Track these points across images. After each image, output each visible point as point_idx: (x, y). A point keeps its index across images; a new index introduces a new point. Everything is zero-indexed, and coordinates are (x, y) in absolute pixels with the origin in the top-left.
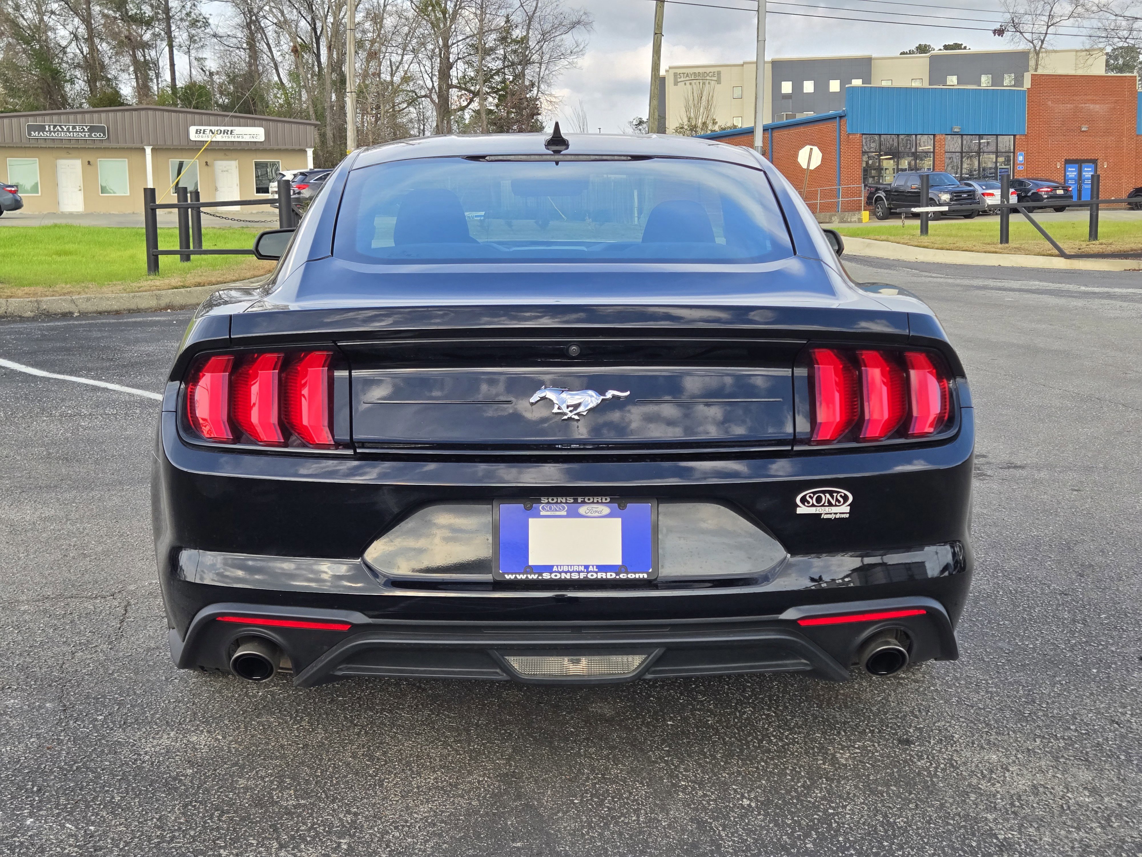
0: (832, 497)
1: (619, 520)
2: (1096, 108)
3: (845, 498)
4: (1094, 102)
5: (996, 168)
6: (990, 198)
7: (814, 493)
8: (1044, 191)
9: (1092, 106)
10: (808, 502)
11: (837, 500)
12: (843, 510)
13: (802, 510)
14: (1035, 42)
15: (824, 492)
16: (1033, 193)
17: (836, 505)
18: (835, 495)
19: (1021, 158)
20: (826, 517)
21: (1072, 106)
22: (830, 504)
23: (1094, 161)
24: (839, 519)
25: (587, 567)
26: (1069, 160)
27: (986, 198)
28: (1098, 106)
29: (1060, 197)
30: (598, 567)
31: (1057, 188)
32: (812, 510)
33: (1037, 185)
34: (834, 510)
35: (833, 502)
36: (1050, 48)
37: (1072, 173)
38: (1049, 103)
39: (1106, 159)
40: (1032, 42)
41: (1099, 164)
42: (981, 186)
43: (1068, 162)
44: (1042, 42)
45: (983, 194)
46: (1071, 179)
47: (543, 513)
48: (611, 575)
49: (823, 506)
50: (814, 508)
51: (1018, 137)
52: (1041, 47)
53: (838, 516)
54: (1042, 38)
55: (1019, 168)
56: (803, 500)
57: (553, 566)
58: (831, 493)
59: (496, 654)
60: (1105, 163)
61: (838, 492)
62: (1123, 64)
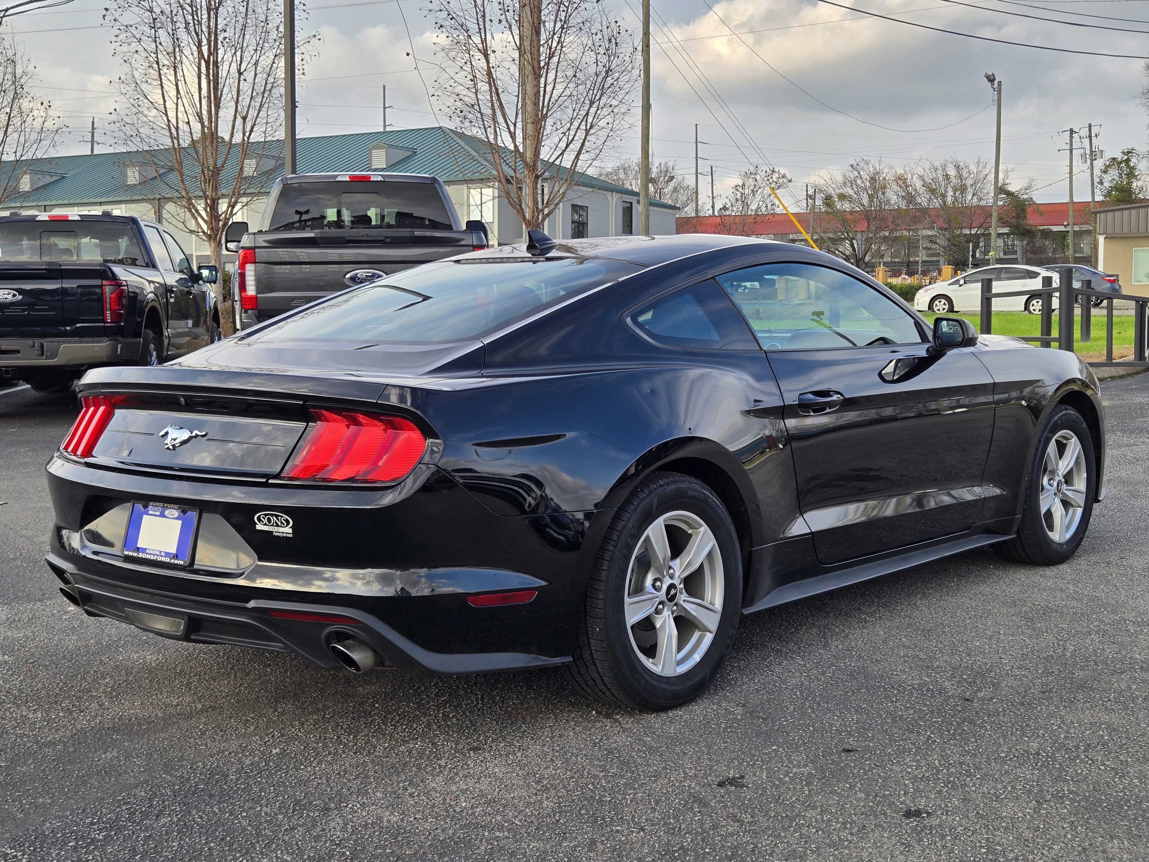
0: (278, 519)
1: (180, 522)
3: (288, 523)
7: (266, 515)
10: (263, 522)
11: (282, 522)
12: (287, 531)
13: (259, 527)
15: (272, 515)
17: (281, 526)
18: (280, 518)
20: (276, 534)
22: (277, 525)
24: (286, 537)
25: (161, 552)
30: (166, 553)
32: (266, 528)
34: (281, 530)
35: (279, 524)
48: (167, 560)
49: (272, 525)
50: (267, 527)
53: (285, 535)
56: (259, 519)
57: (146, 549)
58: (277, 516)
59: (119, 604)
61: (282, 517)
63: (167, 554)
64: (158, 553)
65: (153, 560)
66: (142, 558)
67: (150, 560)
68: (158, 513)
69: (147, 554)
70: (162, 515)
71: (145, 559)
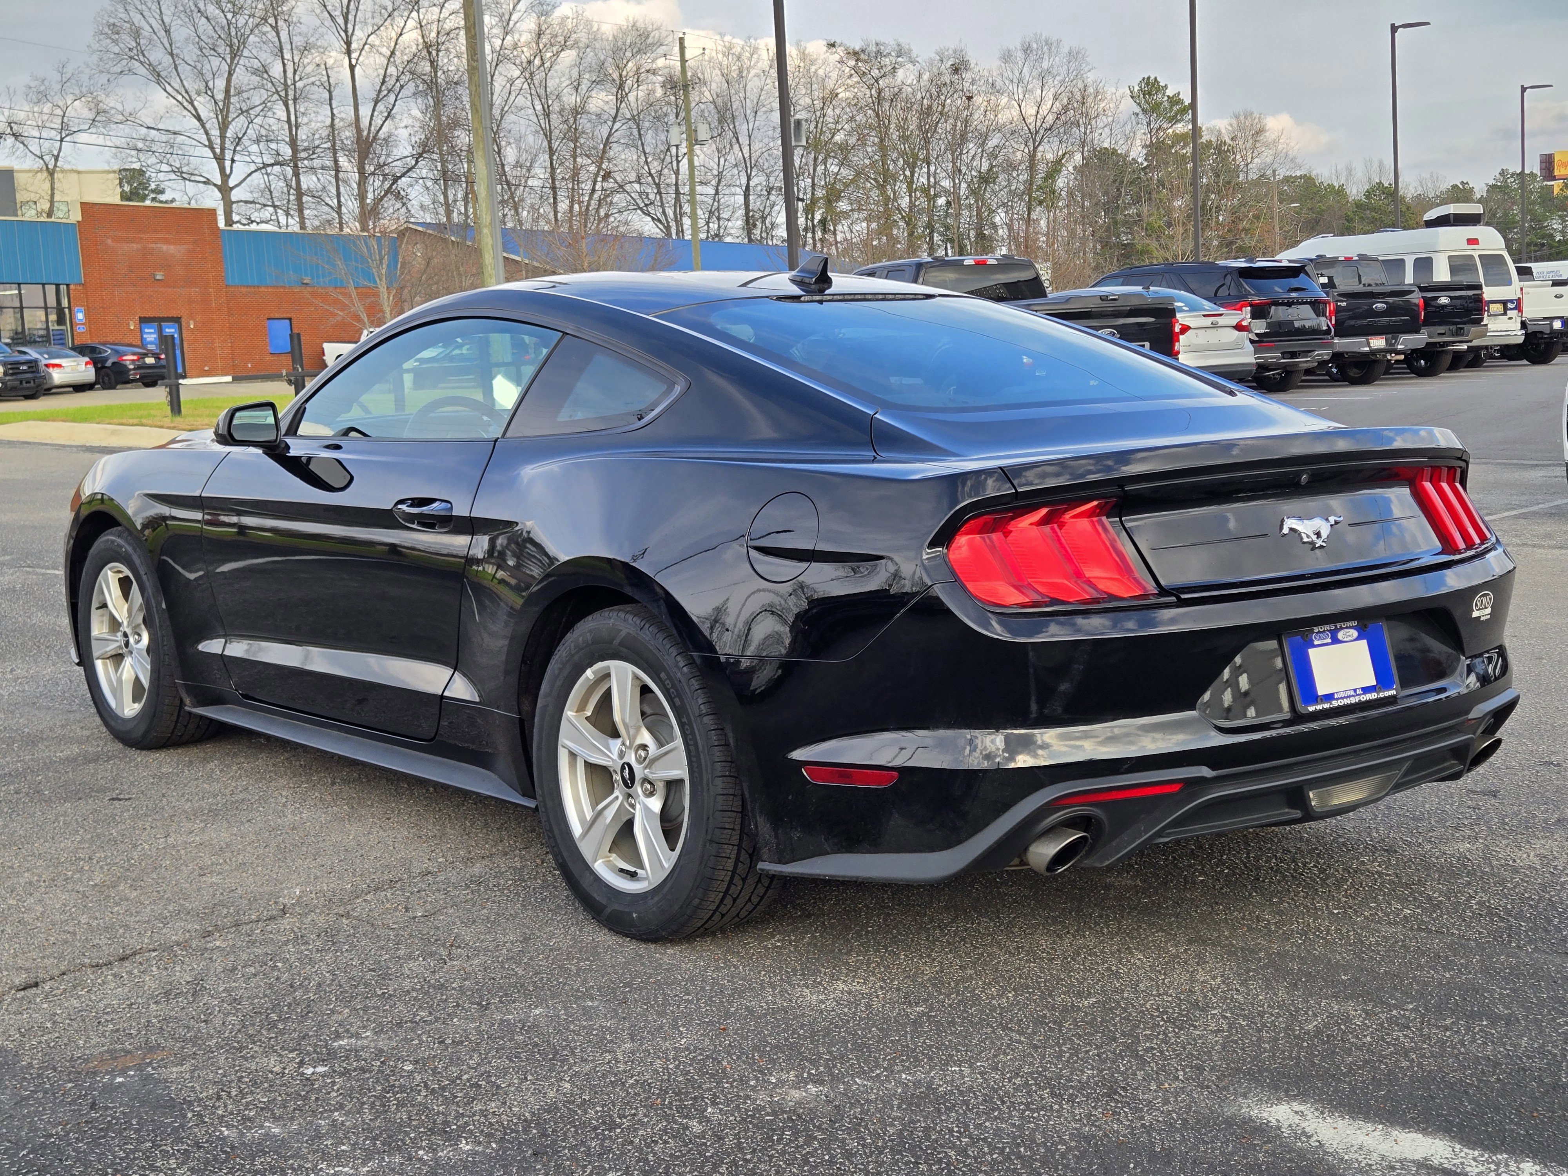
0: (1486, 599)
1: (1364, 643)
2: (170, 249)
3: (1491, 600)
4: (167, 241)
5: (47, 328)
6: (57, 370)
7: (1480, 597)
8: (129, 359)
9: (165, 247)
10: (1478, 606)
11: (1488, 602)
13: (1475, 614)
14: (46, 158)
15: (1484, 596)
16: (114, 363)
17: (1487, 607)
19: (80, 316)
20: (1482, 619)
21: (139, 246)
23: (177, 320)
25: (1355, 690)
26: (145, 318)
27: (51, 370)
28: (172, 247)
29: (150, 367)
30: (1363, 689)
31: (146, 355)
32: (1478, 614)
33: (117, 352)
34: (1486, 611)
36: (67, 167)
37: (151, 335)
38: (109, 241)
39: (191, 316)
40: (41, 158)
41: (183, 324)
42: (41, 354)
43: (144, 320)
44: (57, 159)
45: (47, 366)
46: (151, 343)
47: (1316, 643)
49: (1482, 608)
50: (1479, 611)
51: (72, 287)
52: (55, 166)
53: (1486, 618)
54: (56, 153)
55: (80, 329)
57: (1333, 694)
60: (192, 322)
62: (131, 192)
63: (1366, 690)
64: (1352, 693)
65: (1356, 704)
66: (1339, 707)
67: (1351, 705)
68: (1329, 640)
69: (1338, 699)
70: (1335, 641)
71: (1345, 706)
